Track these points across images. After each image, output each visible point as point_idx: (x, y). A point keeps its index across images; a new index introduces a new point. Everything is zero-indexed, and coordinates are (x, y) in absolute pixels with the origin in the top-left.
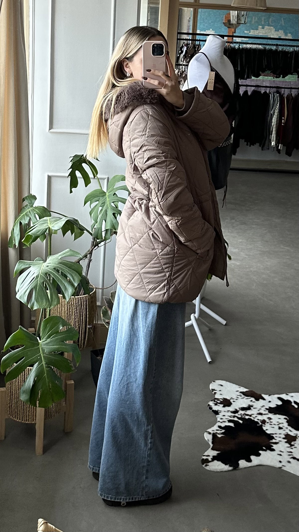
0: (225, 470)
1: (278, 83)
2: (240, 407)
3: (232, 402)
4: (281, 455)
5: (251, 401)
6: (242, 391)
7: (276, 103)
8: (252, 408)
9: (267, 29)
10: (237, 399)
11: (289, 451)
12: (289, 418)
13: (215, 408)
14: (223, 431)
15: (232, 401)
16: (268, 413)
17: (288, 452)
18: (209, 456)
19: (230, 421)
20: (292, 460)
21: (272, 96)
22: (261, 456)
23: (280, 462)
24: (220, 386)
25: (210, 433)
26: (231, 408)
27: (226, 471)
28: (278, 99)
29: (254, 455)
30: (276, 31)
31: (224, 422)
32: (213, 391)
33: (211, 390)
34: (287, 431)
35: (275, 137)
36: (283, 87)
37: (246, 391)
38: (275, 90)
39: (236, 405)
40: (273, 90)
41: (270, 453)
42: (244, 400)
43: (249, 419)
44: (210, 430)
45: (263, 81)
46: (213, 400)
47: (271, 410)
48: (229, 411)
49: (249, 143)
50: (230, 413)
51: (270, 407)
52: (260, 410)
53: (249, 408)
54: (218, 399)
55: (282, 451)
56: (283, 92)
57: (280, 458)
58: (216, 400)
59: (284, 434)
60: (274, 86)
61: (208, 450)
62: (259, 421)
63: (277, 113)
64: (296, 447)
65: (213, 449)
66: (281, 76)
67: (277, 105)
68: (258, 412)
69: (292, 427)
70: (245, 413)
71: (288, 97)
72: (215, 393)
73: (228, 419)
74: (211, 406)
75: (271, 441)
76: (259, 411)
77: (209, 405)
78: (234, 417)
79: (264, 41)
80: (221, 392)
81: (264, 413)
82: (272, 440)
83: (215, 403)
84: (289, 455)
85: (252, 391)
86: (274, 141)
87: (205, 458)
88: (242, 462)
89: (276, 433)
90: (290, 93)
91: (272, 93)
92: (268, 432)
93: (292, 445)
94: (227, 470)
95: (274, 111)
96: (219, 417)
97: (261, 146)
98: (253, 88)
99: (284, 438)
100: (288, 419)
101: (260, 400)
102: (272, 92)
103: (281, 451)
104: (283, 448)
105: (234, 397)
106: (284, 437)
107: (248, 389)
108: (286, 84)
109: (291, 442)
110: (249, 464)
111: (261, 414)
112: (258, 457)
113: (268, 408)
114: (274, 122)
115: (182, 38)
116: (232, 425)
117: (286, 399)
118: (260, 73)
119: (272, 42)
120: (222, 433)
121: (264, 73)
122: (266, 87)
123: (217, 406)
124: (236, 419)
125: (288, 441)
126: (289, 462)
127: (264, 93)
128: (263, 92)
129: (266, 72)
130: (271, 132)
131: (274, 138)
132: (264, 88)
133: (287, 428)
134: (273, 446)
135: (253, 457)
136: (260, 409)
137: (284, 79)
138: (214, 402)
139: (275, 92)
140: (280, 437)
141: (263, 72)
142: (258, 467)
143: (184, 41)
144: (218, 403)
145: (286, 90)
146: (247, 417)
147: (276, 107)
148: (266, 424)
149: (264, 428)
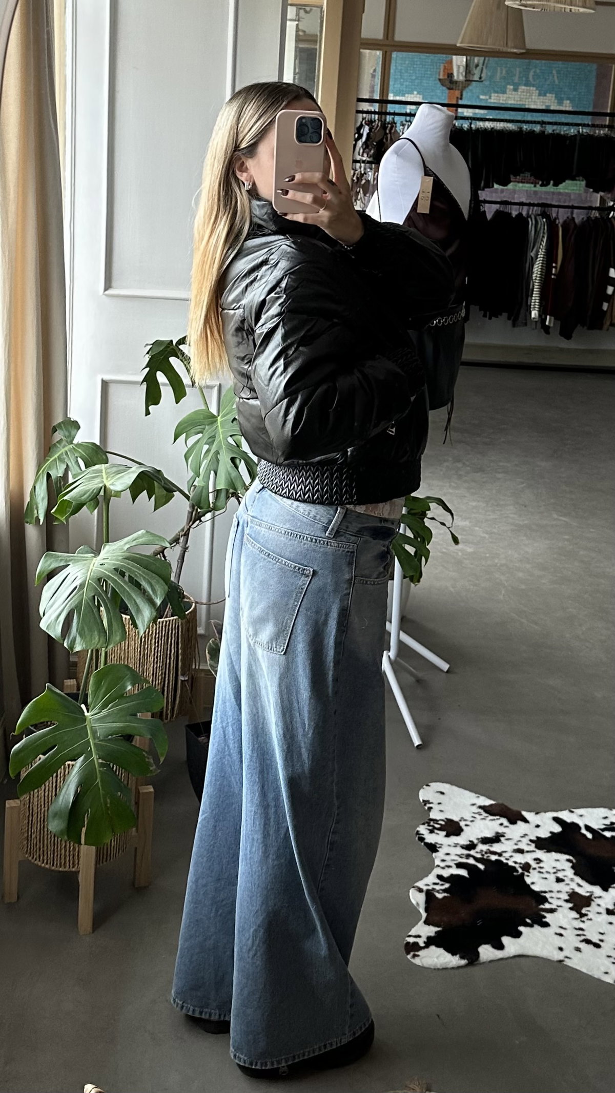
0: (451, 965)
1: (543, 196)
2: (480, 837)
3: (464, 828)
4: (561, 935)
5: (501, 824)
6: (482, 804)
7: (541, 235)
8: (502, 839)
9: (523, 92)
10: (472, 821)
11: (577, 927)
12: (575, 859)
13: (430, 838)
14: (447, 885)
15: (462, 824)
16: (534, 849)
17: (576, 929)
18: (419, 936)
19: (459, 865)
20: (583, 946)
21: (534, 222)
22: (522, 937)
23: (561, 949)
24: (439, 794)
25: (420, 890)
26: (462, 840)
27: (453, 968)
28: (544, 229)
29: (508, 935)
30: (540, 95)
31: (449, 867)
32: (425, 805)
33: (422, 801)
34: (573, 886)
35: (537, 301)
36: (557, 204)
37: (491, 805)
38: (538, 210)
39: (471, 834)
40: (534, 210)
41: (539, 931)
42: (487, 822)
43: (497, 860)
44: (420, 884)
45: (514, 191)
46: (427, 822)
47: (540, 844)
48: (458, 844)
49: (488, 313)
50: (461, 849)
51: (537, 837)
52: (519, 843)
53: (497, 839)
54: (435, 821)
55: (564, 927)
56: (554, 215)
57: (559, 942)
58: (432, 823)
59: (567, 892)
60: (536, 202)
61: (417, 924)
62: (517, 866)
63: (542, 256)
64: (591, 920)
65: (427, 922)
66: (552, 182)
67: (542, 240)
68: (516, 847)
69: (583, 878)
70: (488, 849)
71: (565, 225)
72: (430, 808)
73: (456, 862)
74: (423, 834)
75: (542, 906)
76: (516, 844)
77: (418, 833)
78: (468, 856)
79: (519, 116)
80: (441, 807)
81: (526, 848)
82: (544, 905)
83: (430, 828)
84: (579, 935)
85: (502, 804)
86: (537, 309)
87: (411, 940)
88: (486, 949)
89: (550, 889)
90: (570, 217)
91: (533, 217)
92: (536, 888)
93: (582, 915)
94: (456, 966)
95: (537, 252)
96: (438, 857)
97: (512, 318)
98: (495, 207)
99: (567, 901)
100: (574, 861)
101: (519, 823)
102: (532, 213)
103: (561, 927)
104: (566, 920)
105: (468, 816)
106: (567, 898)
107: (494, 800)
108: (560, 197)
109: (582, 909)
110: (499, 954)
111: (521, 851)
112: (517, 940)
113: (535, 839)
114: (536, 272)
115: (361, 109)
116: (463, 872)
117: (569, 821)
118: (512, 178)
119: (533, 116)
120: (445, 891)
121: (518, 177)
122: (522, 204)
123: (433, 835)
124: (471, 861)
125: (574, 906)
126: (578, 949)
127: (516, 216)
128: (514, 213)
129: (521, 175)
130: (530, 291)
131: (535, 302)
132: (518, 207)
133: (572, 880)
134: (545, 917)
135: (506, 940)
136: (520, 841)
137: (555, 188)
138: (429, 826)
139: (539, 215)
140: (559, 898)
141: (515, 175)
142: (517, 959)
143: (364, 115)
144: (435, 828)
145: (561, 210)
146: (493, 858)
147: (541, 244)
148: (531, 871)
149: (528, 880)
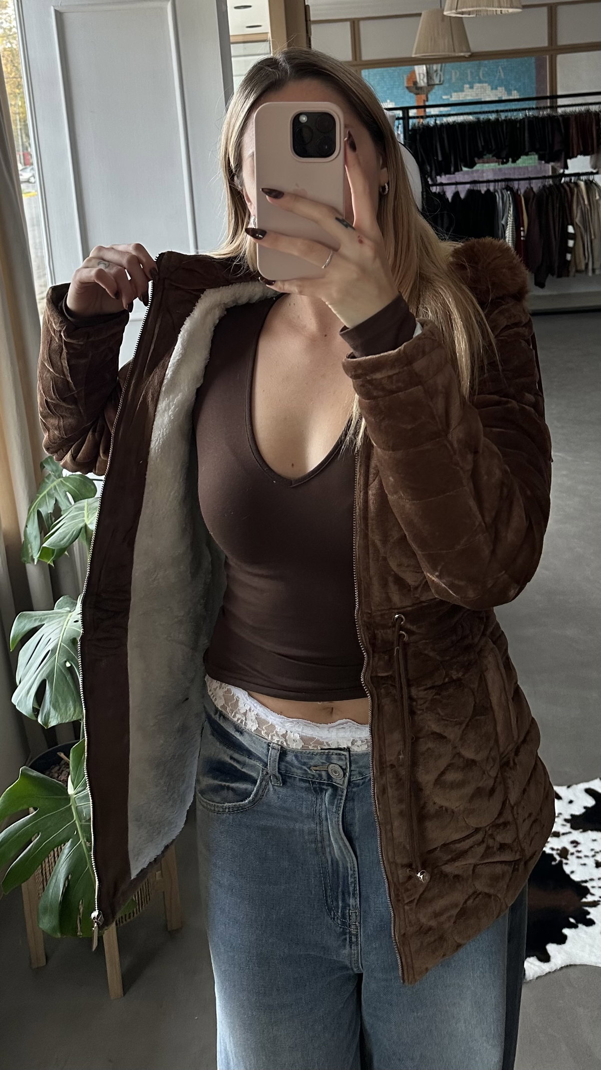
1: (506, 172)
7: (508, 205)
9: (478, 89)
16: (571, 830)
21: (501, 195)
22: (568, 942)
28: (510, 200)
29: (553, 942)
30: (492, 89)
36: (516, 177)
38: (503, 184)
40: (500, 185)
41: (585, 931)
45: (482, 172)
47: (576, 822)
51: (572, 815)
56: (516, 187)
60: (500, 178)
62: (555, 853)
63: (511, 223)
66: (510, 159)
67: (509, 210)
71: (526, 195)
75: (585, 900)
79: (477, 108)
81: (562, 830)
88: (532, 963)
89: (591, 877)
90: (529, 187)
91: (499, 191)
92: (575, 877)
95: (507, 219)
98: (468, 187)
102: (498, 188)
108: (519, 171)
110: (546, 968)
112: (563, 946)
113: (569, 817)
114: (508, 237)
118: (476, 159)
119: (488, 107)
121: (481, 161)
122: (488, 182)
127: (486, 192)
128: (483, 189)
129: (485, 157)
132: (485, 184)
134: (589, 913)
135: (551, 948)
137: (515, 164)
139: (504, 189)
141: (479, 158)
145: (522, 182)
147: (509, 213)
148: (569, 857)
149: (567, 869)
